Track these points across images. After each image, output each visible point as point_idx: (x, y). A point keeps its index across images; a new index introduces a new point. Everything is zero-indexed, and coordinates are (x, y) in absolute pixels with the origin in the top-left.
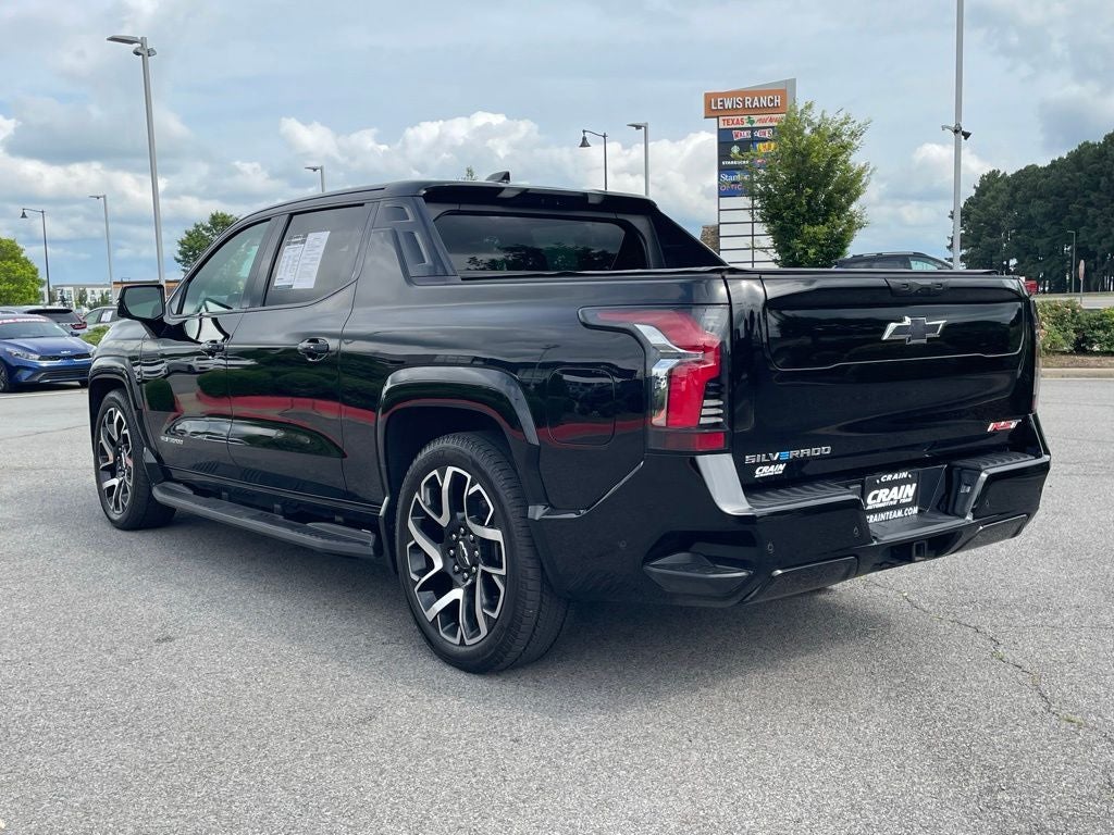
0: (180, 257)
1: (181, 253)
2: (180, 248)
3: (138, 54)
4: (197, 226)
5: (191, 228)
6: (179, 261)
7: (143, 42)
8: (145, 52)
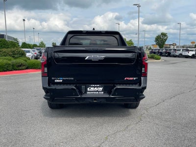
2: (155, 39)
4: (158, 35)
6: (155, 41)
7: (139, 4)
8: (139, 6)
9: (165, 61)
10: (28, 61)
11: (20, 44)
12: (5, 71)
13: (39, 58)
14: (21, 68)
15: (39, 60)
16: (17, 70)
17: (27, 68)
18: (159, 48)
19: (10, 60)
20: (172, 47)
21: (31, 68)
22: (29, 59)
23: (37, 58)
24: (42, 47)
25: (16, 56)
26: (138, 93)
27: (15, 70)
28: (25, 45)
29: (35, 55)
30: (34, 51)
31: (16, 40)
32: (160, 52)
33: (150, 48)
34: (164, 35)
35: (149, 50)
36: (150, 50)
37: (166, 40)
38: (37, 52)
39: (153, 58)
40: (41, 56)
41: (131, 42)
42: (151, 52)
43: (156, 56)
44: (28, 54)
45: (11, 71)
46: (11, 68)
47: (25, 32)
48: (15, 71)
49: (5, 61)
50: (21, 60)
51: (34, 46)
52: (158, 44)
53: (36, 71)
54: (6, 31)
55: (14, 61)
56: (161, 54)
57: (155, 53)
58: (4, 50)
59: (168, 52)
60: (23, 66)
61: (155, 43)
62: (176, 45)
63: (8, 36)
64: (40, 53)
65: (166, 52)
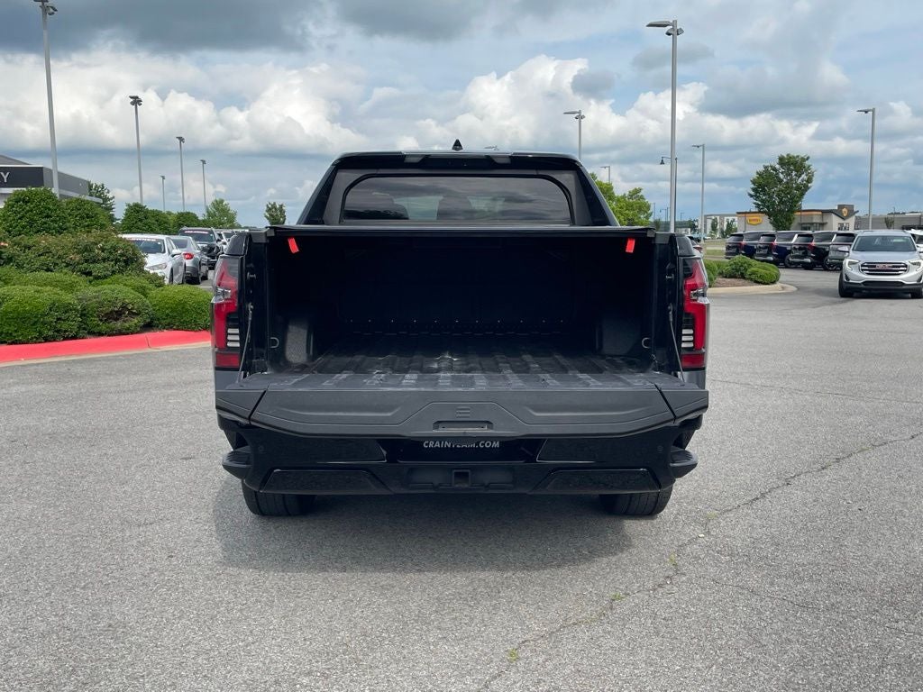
0: (752, 193)
1: (753, 189)
2: (752, 186)
3: (669, 34)
4: (766, 167)
5: (762, 169)
6: (751, 196)
7: (674, 24)
8: (674, 32)
9: (799, 289)
10: (154, 292)
11: (119, 213)
12: (46, 340)
13: (205, 278)
14: (119, 324)
15: (203, 287)
16: (100, 334)
17: (148, 326)
18: (771, 230)
19: (70, 287)
20: (834, 224)
21: (169, 327)
22: (157, 281)
23: (193, 278)
24: (219, 225)
25: (97, 269)
26: (660, 449)
27: (92, 333)
28: (140, 218)
29: (189, 263)
30: (180, 245)
31: (99, 191)
32: (779, 249)
33: (730, 230)
34: (794, 164)
35: (724, 235)
36: (730, 240)
37: (803, 189)
38: (195, 248)
39: (743, 277)
40: (212, 266)
41: (636, 202)
42: (735, 249)
43: (756, 266)
44: (152, 261)
45: (74, 338)
46: (72, 325)
47: (140, 155)
48: (92, 340)
49: (48, 294)
50: (119, 290)
51: (184, 221)
52: (767, 208)
53: (188, 340)
54: (54, 152)
55: (89, 292)
56: (782, 258)
57: (750, 252)
58: (44, 240)
59: (815, 249)
60: (132, 314)
61: (750, 205)
62: (851, 212)
63: (61, 176)
64: (211, 252)
65: (804, 249)
